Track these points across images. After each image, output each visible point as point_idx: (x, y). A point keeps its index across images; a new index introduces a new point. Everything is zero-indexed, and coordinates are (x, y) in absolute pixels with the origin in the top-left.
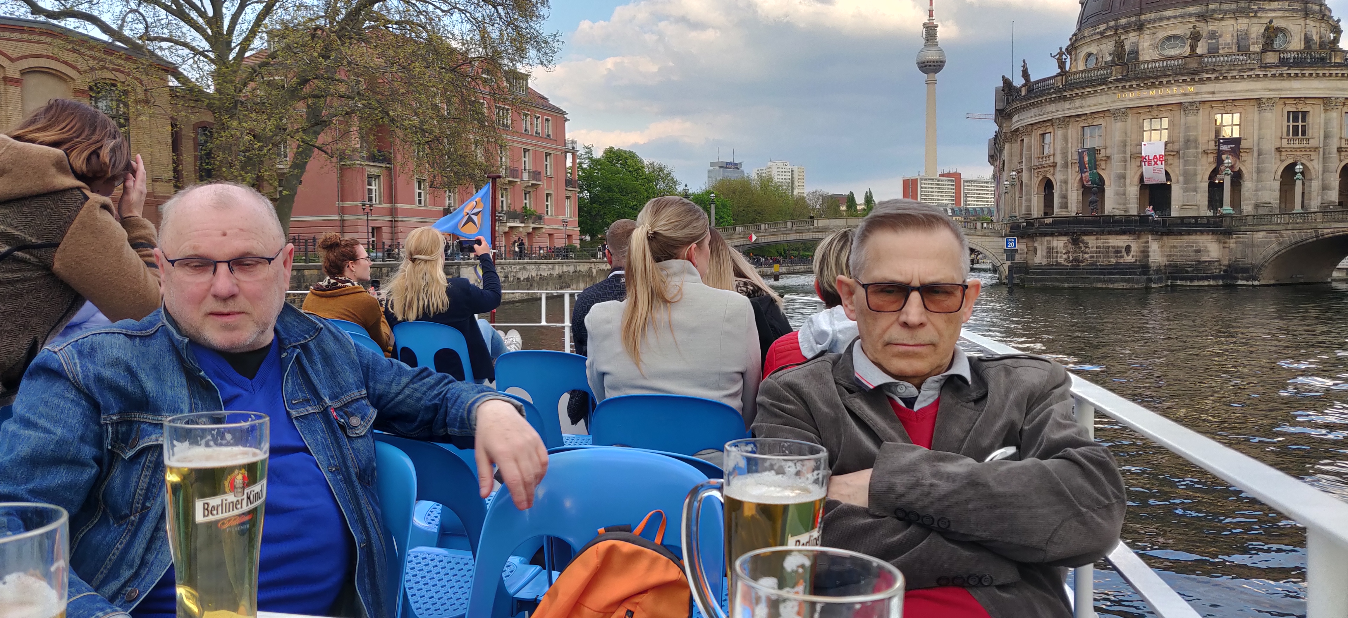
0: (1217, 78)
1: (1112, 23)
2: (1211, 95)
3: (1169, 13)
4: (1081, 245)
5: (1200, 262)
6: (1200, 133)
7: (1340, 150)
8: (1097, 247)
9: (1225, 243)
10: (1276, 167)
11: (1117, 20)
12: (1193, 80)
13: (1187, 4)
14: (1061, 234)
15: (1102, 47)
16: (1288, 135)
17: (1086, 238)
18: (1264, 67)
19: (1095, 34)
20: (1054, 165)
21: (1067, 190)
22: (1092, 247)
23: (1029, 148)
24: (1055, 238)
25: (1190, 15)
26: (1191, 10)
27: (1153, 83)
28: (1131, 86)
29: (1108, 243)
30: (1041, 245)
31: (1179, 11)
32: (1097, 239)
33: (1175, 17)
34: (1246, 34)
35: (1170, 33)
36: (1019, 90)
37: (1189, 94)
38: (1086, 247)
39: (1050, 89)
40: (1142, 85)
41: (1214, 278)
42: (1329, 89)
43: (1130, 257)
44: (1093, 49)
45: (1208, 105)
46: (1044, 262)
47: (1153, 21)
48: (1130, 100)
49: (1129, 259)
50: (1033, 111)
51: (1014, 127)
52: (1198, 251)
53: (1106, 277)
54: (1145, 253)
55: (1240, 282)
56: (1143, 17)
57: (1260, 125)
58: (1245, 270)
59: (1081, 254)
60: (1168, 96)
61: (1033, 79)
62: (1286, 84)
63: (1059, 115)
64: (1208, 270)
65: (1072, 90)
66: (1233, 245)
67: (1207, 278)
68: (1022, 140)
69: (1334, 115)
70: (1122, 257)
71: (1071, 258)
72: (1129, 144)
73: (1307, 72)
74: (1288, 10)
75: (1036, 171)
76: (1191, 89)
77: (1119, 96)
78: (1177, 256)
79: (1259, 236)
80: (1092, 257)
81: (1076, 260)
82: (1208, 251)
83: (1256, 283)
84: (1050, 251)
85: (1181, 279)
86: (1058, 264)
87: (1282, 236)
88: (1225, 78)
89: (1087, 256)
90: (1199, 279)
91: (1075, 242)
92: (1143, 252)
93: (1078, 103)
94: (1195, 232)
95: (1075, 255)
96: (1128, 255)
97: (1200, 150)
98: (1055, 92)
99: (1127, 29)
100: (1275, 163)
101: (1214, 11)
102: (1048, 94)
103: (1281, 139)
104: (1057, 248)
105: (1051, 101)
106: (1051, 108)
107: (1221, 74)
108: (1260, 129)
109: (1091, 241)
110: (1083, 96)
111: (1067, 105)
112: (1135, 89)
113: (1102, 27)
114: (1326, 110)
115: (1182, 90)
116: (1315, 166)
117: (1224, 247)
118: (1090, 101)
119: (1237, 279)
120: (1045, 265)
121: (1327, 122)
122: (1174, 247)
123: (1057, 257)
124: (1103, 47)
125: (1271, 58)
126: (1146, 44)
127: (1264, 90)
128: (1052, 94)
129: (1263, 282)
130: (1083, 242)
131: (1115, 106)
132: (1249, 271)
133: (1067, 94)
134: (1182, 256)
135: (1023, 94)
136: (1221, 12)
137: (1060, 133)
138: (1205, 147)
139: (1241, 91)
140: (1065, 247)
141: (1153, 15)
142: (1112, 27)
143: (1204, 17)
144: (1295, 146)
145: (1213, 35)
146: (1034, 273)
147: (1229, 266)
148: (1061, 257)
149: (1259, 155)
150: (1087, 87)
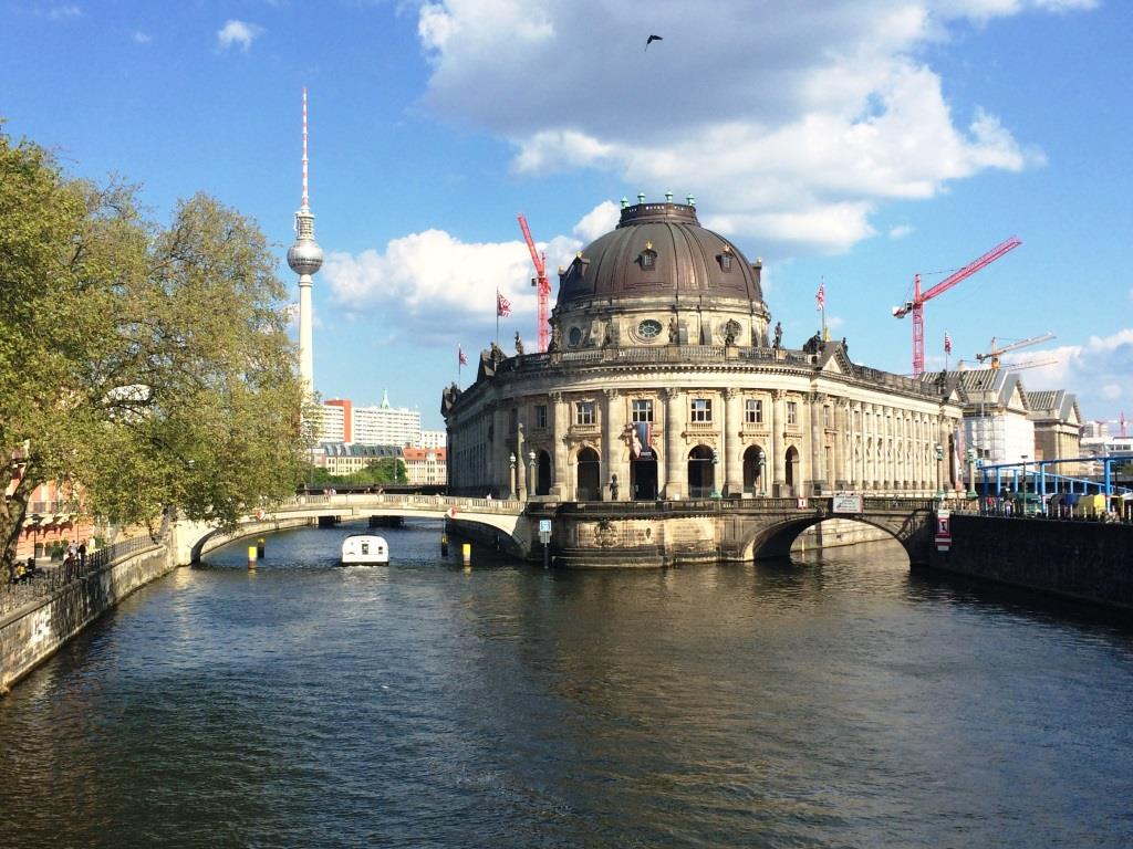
0: (692, 368)
1: (595, 303)
2: (688, 383)
3: (645, 300)
5: (699, 542)
6: (680, 416)
8: (623, 531)
9: (716, 523)
12: (673, 368)
13: (663, 295)
14: (592, 520)
15: (586, 323)
16: (747, 421)
18: (728, 360)
19: (578, 310)
20: (550, 438)
21: (563, 464)
22: (619, 531)
24: (586, 523)
25: (663, 304)
26: (664, 299)
27: (641, 369)
28: (621, 370)
29: (632, 527)
30: (574, 529)
31: (654, 300)
32: (623, 523)
33: (651, 304)
34: (708, 325)
35: (647, 318)
36: (513, 360)
37: (670, 380)
38: (615, 531)
39: (543, 364)
40: (631, 369)
41: (711, 555)
42: (775, 382)
45: (685, 391)
46: (577, 544)
48: (620, 382)
50: (528, 383)
51: (504, 396)
52: (698, 531)
53: (633, 558)
55: (729, 559)
56: (622, 301)
57: (726, 411)
58: (732, 548)
59: (609, 538)
60: (653, 381)
62: (744, 376)
64: (705, 548)
66: (722, 526)
67: (706, 555)
68: (514, 410)
69: (780, 404)
70: (643, 539)
71: (601, 541)
72: (620, 422)
73: (760, 367)
74: (738, 306)
75: (531, 443)
77: (611, 376)
78: (680, 536)
80: (619, 540)
81: (605, 542)
82: (705, 532)
84: (582, 534)
85: (686, 557)
86: (590, 546)
88: (699, 368)
89: (614, 539)
90: (700, 556)
91: (603, 526)
92: (659, 534)
93: (573, 380)
94: (695, 515)
95: (604, 538)
96: (648, 538)
97: (680, 432)
99: (609, 310)
100: (739, 446)
101: (682, 302)
102: (543, 369)
103: (742, 424)
104: (588, 532)
105: (548, 377)
106: (546, 382)
107: (696, 365)
108: (727, 415)
109: (618, 525)
111: (563, 382)
112: (624, 373)
113: (585, 305)
114: (774, 401)
115: (664, 376)
117: (715, 527)
118: (585, 379)
119: (727, 555)
121: (775, 411)
122: (677, 528)
123: (588, 539)
125: (733, 353)
127: (728, 380)
128: (548, 369)
130: (611, 526)
131: (607, 386)
132: (737, 549)
134: (685, 536)
135: (517, 365)
136: (688, 303)
137: (556, 407)
138: (684, 429)
139: (711, 380)
140: (595, 531)
141: (631, 300)
142: (595, 306)
143: (673, 308)
144: (752, 431)
146: (567, 555)
147: (720, 544)
148: (592, 540)
149: (726, 438)
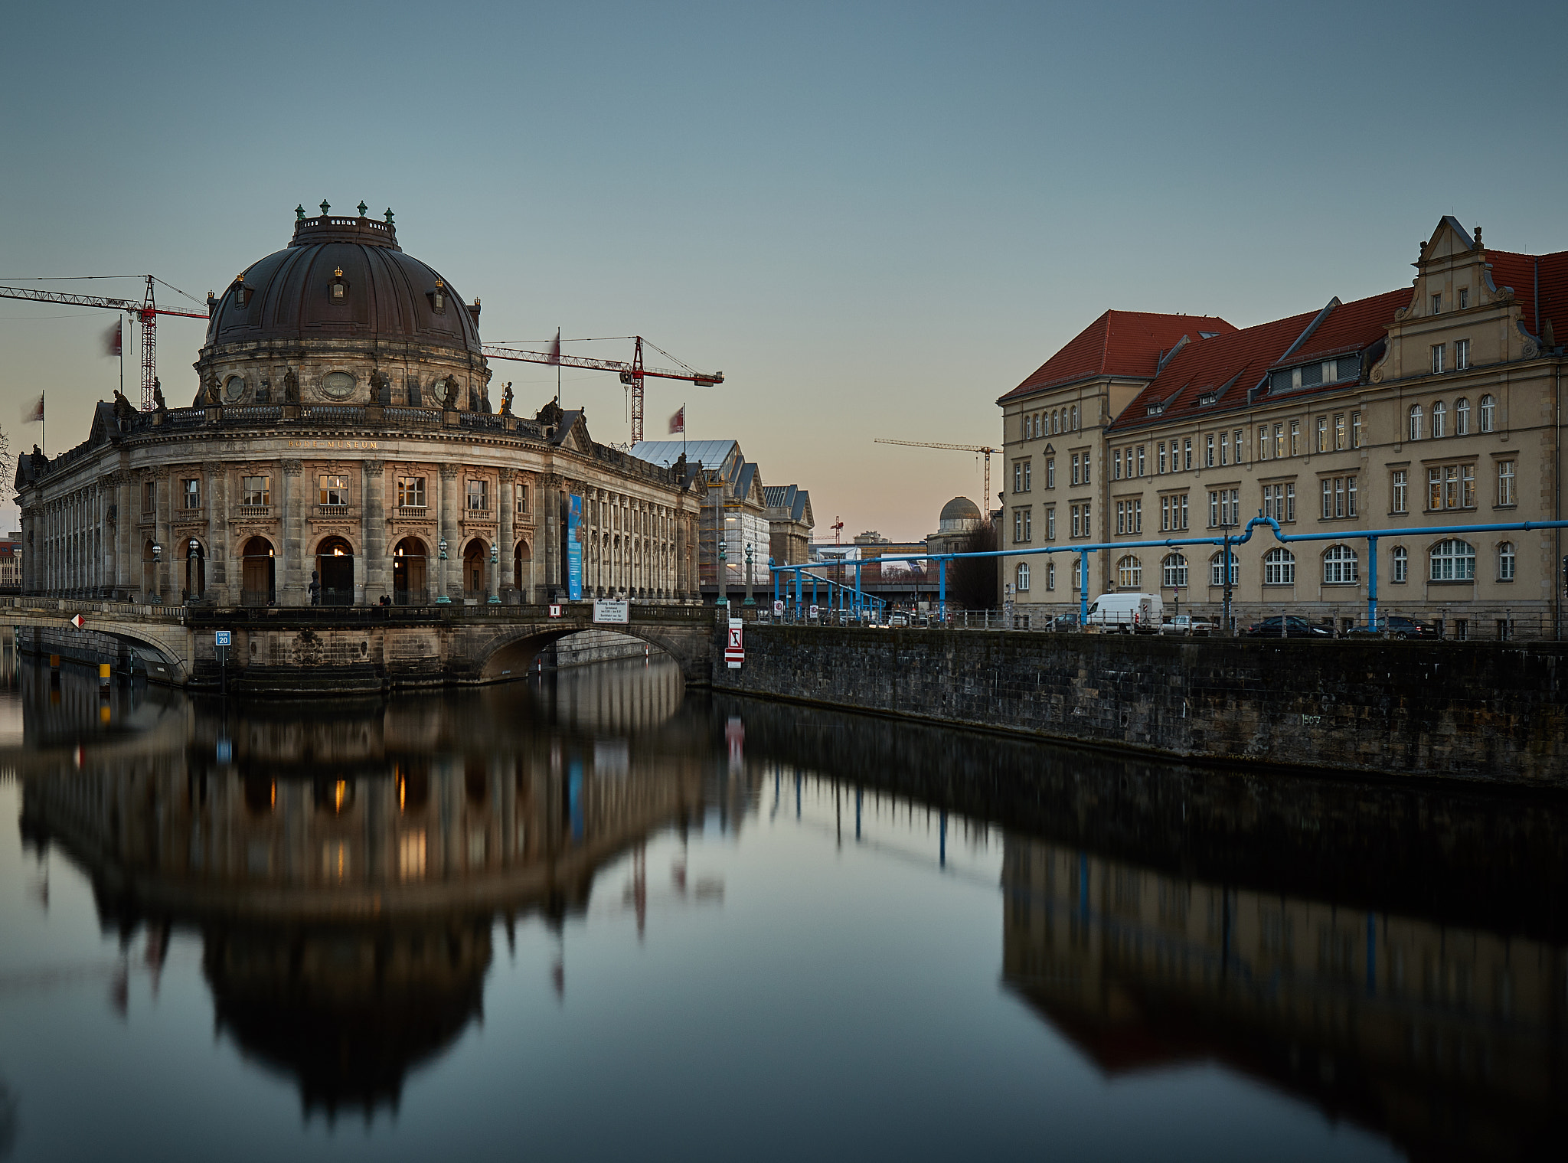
0: (401, 436)
1: (265, 344)
2: (395, 455)
3: (334, 343)
4: (314, 641)
5: (423, 660)
6: (384, 498)
7: (515, 526)
8: (332, 645)
9: (444, 636)
10: (459, 542)
11: (271, 340)
12: (376, 434)
13: (354, 335)
14: (290, 629)
15: (251, 371)
16: (469, 507)
17: (319, 634)
18: (447, 427)
19: (240, 353)
20: (206, 523)
21: (223, 559)
22: (327, 645)
23: (165, 497)
24: (282, 633)
25: (358, 351)
26: (359, 344)
27: (332, 433)
28: (306, 433)
29: (344, 640)
30: (262, 640)
31: (346, 344)
32: (332, 635)
33: (341, 350)
34: (417, 381)
35: (336, 368)
36: (148, 416)
37: (372, 451)
38: (320, 645)
39: (199, 422)
40: (319, 434)
41: (438, 677)
42: (504, 459)
43: (366, 657)
44: (239, 371)
45: (390, 466)
46: (268, 662)
47: (317, 350)
48: (305, 450)
49: (365, 658)
50: (173, 449)
51: (134, 465)
52: (421, 647)
53: (344, 681)
54: (379, 650)
55: (460, 681)
56: (303, 343)
57: (444, 493)
58: (466, 668)
59: (314, 653)
60: (349, 450)
61: (169, 406)
62: (466, 449)
63: (212, 458)
64: (431, 668)
65: (232, 429)
66: (451, 639)
67: (432, 678)
68: (150, 484)
69: (510, 486)
70: (358, 656)
71: (302, 659)
72: (303, 504)
73: (486, 438)
74: (454, 360)
75: (176, 529)
76: (375, 445)
77: (291, 443)
78: (400, 652)
79: (478, 630)
80: (326, 657)
81: (308, 659)
82: (430, 647)
83: (476, 681)
84: (275, 649)
85: (407, 679)
86: (286, 666)
87: (500, 630)
88: (410, 436)
89: (320, 655)
90: (425, 679)
91: (307, 637)
92: (377, 649)
93: (238, 446)
94: (419, 625)
95: (307, 654)
96: (364, 654)
97: (384, 519)
98: (208, 428)
99: (284, 354)
100: (459, 539)
101: (383, 349)
102: (198, 430)
103: (463, 511)
104: (284, 646)
105: (201, 439)
106: (202, 447)
107: (406, 432)
108: (444, 498)
109: (324, 635)
110: (247, 439)
111: (224, 447)
112: (310, 438)
113: (252, 346)
114: (502, 482)
115: (363, 444)
116: (494, 544)
117: (442, 642)
118: (255, 445)
119: (458, 677)
120: (269, 667)
121: (504, 494)
122: (398, 642)
123: (284, 656)
124: (253, 371)
125: (453, 419)
126: (308, 377)
127: (447, 454)
128: (203, 429)
129: (482, 681)
130: (315, 638)
131: (286, 455)
132: (471, 669)
133: (226, 433)
134: (406, 652)
135: (156, 422)
136: (391, 351)
137: (214, 481)
138: (389, 515)
139: (425, 453)
140: (294, 644)
141: (315, 342)
142: (265, 348)
144: (476, 520)
146: (253, 677)
147: (448, 663)
148: (290, 657)
149: (443, 529)
150: (252, 428)
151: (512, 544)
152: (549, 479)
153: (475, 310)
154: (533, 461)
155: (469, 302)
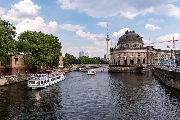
0: (131, 50)
6: (129, 55)
7: (143, 57)
11: (122, 42)
12: (128, 50)
20: (115, 58)
21: (116, 61)
23: (113, 56)
24: (112, 67)
35: (127, 44)
40: (123, 50)
42: (142, 51)
44: (119, 45)
45: (130, 52)
49: (120, 69)
50: (113, 52)
53: (117, 71)
55: (131, 72)
61: (113, 48)
62: (137, 50)
63: (116, 52)
78: (125, 69)
87: (135, 67)
97: (129, 57)
100: (137, 59)
113: (120, 43)
118: (119, 51)
120: (112, 70)
125: (136, 48)
126: (124, 45)
127: (135, 51)
135: (112, 50)
137: (116, 54)
139: (133, 51)
143: (130, 43)
145: (131, 45)
146: (110, 71)
149: (135, 58)
151: (143, 59)
152: (148, 53)
153: (142, 38)
154: (146, 51)
155: (141, 37)
